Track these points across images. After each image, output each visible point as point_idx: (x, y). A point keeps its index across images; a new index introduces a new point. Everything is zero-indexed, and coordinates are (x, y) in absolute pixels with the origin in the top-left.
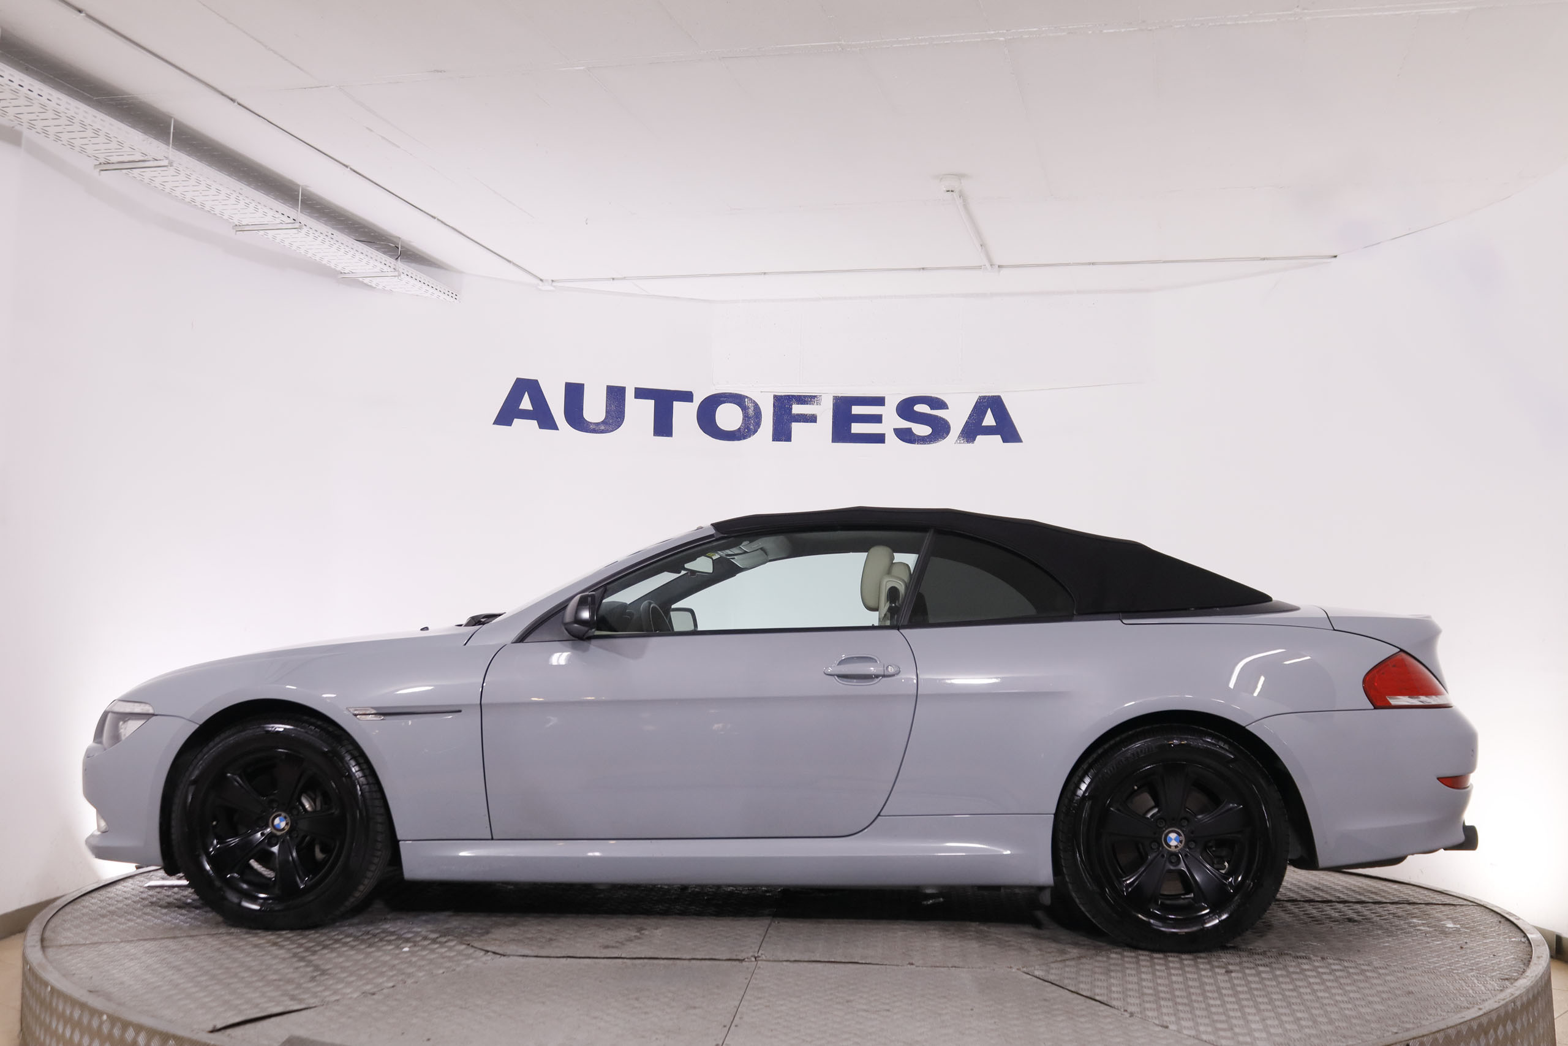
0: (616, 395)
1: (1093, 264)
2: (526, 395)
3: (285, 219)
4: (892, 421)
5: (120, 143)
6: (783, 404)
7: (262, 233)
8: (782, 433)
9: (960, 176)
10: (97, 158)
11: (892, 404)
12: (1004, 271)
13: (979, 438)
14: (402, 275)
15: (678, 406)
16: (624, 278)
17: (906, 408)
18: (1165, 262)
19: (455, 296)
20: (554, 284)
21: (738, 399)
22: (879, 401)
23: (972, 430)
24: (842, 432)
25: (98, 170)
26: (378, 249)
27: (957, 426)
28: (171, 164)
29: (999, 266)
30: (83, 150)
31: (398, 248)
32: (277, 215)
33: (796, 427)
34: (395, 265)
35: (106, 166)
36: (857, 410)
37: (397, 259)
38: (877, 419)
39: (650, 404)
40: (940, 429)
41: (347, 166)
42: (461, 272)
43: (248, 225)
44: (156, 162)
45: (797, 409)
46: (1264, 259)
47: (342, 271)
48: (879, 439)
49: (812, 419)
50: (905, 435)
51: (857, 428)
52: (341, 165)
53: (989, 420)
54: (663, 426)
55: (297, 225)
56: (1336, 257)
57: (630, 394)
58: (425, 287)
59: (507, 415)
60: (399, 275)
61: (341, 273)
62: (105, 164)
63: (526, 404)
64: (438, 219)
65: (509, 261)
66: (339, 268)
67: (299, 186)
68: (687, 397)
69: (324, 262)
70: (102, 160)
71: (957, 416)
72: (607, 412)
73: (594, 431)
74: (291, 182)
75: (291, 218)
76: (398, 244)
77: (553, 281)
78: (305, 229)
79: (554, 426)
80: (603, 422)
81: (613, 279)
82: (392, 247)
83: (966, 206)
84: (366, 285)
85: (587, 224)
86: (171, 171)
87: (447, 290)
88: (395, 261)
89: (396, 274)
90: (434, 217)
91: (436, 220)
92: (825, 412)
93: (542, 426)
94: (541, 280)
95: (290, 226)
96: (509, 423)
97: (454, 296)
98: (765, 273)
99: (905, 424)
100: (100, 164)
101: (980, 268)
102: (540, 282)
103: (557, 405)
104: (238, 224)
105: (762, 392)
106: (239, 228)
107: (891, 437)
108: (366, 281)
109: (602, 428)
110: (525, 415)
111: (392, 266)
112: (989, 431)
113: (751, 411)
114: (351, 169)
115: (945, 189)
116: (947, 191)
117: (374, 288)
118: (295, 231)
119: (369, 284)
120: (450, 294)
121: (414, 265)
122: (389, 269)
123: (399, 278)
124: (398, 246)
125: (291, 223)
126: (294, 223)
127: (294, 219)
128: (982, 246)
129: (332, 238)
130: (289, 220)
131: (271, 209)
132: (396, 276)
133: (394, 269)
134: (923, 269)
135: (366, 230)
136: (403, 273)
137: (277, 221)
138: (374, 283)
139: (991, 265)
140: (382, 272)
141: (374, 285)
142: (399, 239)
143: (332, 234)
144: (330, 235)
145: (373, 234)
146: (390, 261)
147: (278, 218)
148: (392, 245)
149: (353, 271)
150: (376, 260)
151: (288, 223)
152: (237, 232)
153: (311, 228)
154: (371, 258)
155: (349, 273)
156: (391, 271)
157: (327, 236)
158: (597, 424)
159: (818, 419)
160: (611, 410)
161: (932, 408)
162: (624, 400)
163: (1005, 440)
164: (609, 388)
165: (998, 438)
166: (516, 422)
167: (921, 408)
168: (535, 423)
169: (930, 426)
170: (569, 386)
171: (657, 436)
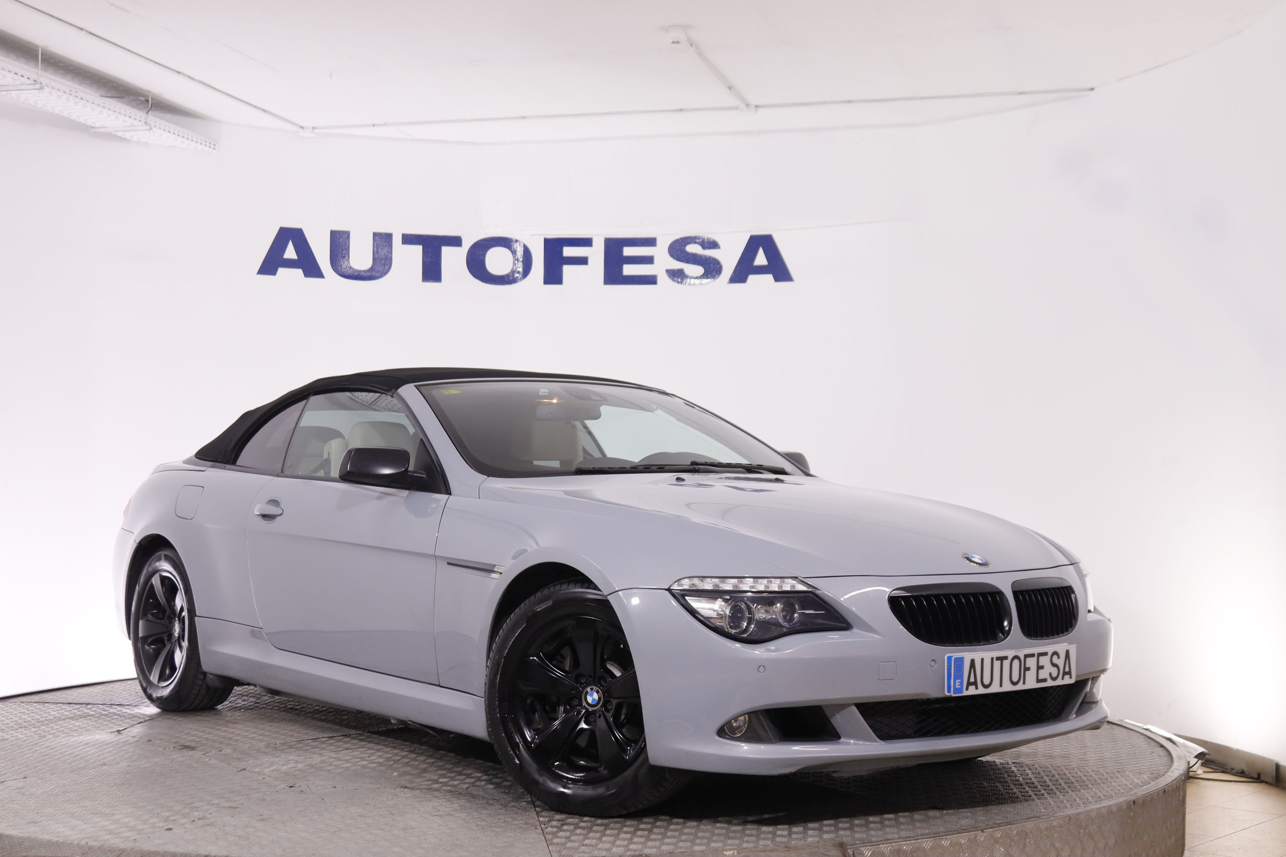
0: (383, 240)
1: (849, 102)
2: (290, 242)
3: (25, 80)
4: (663, 262)
6: (554, 247)
7: (4, 93)
8: (553, 276)
9: (685, 27)
11: (663, 245)
12: (760, 111)
13: (751, 278)
14: (154, 129)
15: (446, 251)
16: (385, 124)
17: (678, 250)
18: (922, 98)
19: (213, 145)
20: (315, 131)
21: (507, 243)
22: (650, 242)
23: (743, 271)
24: (613, 274)
26: (128, 104)
27: (729, 267)
29: (756, 106)
31: (148, 102)
32: (16, 77)
33: (567, 269)
34: (146, 119)
36: (628, 251)
37: (147, 113)
38: (649, 260)
39: (418, 250)
40: (712, 268)
41: (82, 29)
42: (219, 122)
45: (568, 252)
46: (1020, 93)
47: (94, 126)
48: (651, 280)
49: (583, 261)
50: (677, 275)
51: (629, 270)
52: (75, 28)
53: (761, 259)
54: (432, 271)
55: (38, 86)
56: (1092, 89)
57: (397, 240)
58: (180, 139)
59: (270, 265)
60: (151, 129)
61: (93, 127)
63: (290, 253)
64: (184, 75)
65: (264, 111)
66: (89, 123)
67: (38, 47)
68: (456, 241)
69: (73, 118)
71: (729, 257)
72: (374, 259)
73: (360, 278)
74: (30, 43)
75: (32, 79)
76: (148, 97)
77: (313, 128)
78: (47, 90)
79: (319, 274)
80: (372, 269)
81: (374, 125)
82: (143, 100)
84: (121, 138)
85: (331, 77)
87: (204, 140)
88: (145, 114)
89: (147, 127)
90: (178, 73)
92: (596, 254)
93: (307, 274)
94: (302, 127)
95: (31, 87)
96: (273, 272)
97: (212, 146)
98: (524, 117)
99: (677, 265)
101: (736, 108)
102: (301, 130)
103: (322, 253)
105: (532, 235)
107: (663, 278)
108: (120, 134)
109: (369, 274)
110: (290, 264)
111: (143, 120)
112: (761, 270)
113: (519, 256)
114: (87, 32)
115: (671, 40)
116: (673, 42)
117: (129, 140)
118: (38, 91)
119: (123, 137)
120: (208, 144)
121: (169, 116)
122: (140, 124)
123: (151, 131)
124: (147, 99)
125: (32, 84)
126: (35, 84)
127: (34, 81)
128: (730, 88)
129: (76, 97)
130: (31, 82)
131: (10, 71)
132: (146, 130)
133: (146, 123)
134: (681, 110)
135: (115, 85)
136: (155, 126)
137: (18, 83)
138: (128, 135)
139: (748, 105)
140: (133, 126)
141: (129, 138)
142: (149, 92)
143: (76, 92)
144: (73, 93)
145: (122, 88)
146: (140, 114)
147: (18, 80)
148: (143, 99)
149: (105, 126)
150: (125, 115)
151: (28, 84)
153: (53, 88)
154: (120, 113)
155: (100, 127)
156: (142, 125)
157: (70, 94)
158: (364, 271)
159: (590, 261)
160: (378, 257)
161: (704, 248)
162: (391, 246)
163: (777, 279)
164: (375, 234)
165: (769, 277)
166: (281, 271)
167: (692, 249)
168: (299, 272)
169: (702, 266)
170: (334, 234)
171: (426, 281)
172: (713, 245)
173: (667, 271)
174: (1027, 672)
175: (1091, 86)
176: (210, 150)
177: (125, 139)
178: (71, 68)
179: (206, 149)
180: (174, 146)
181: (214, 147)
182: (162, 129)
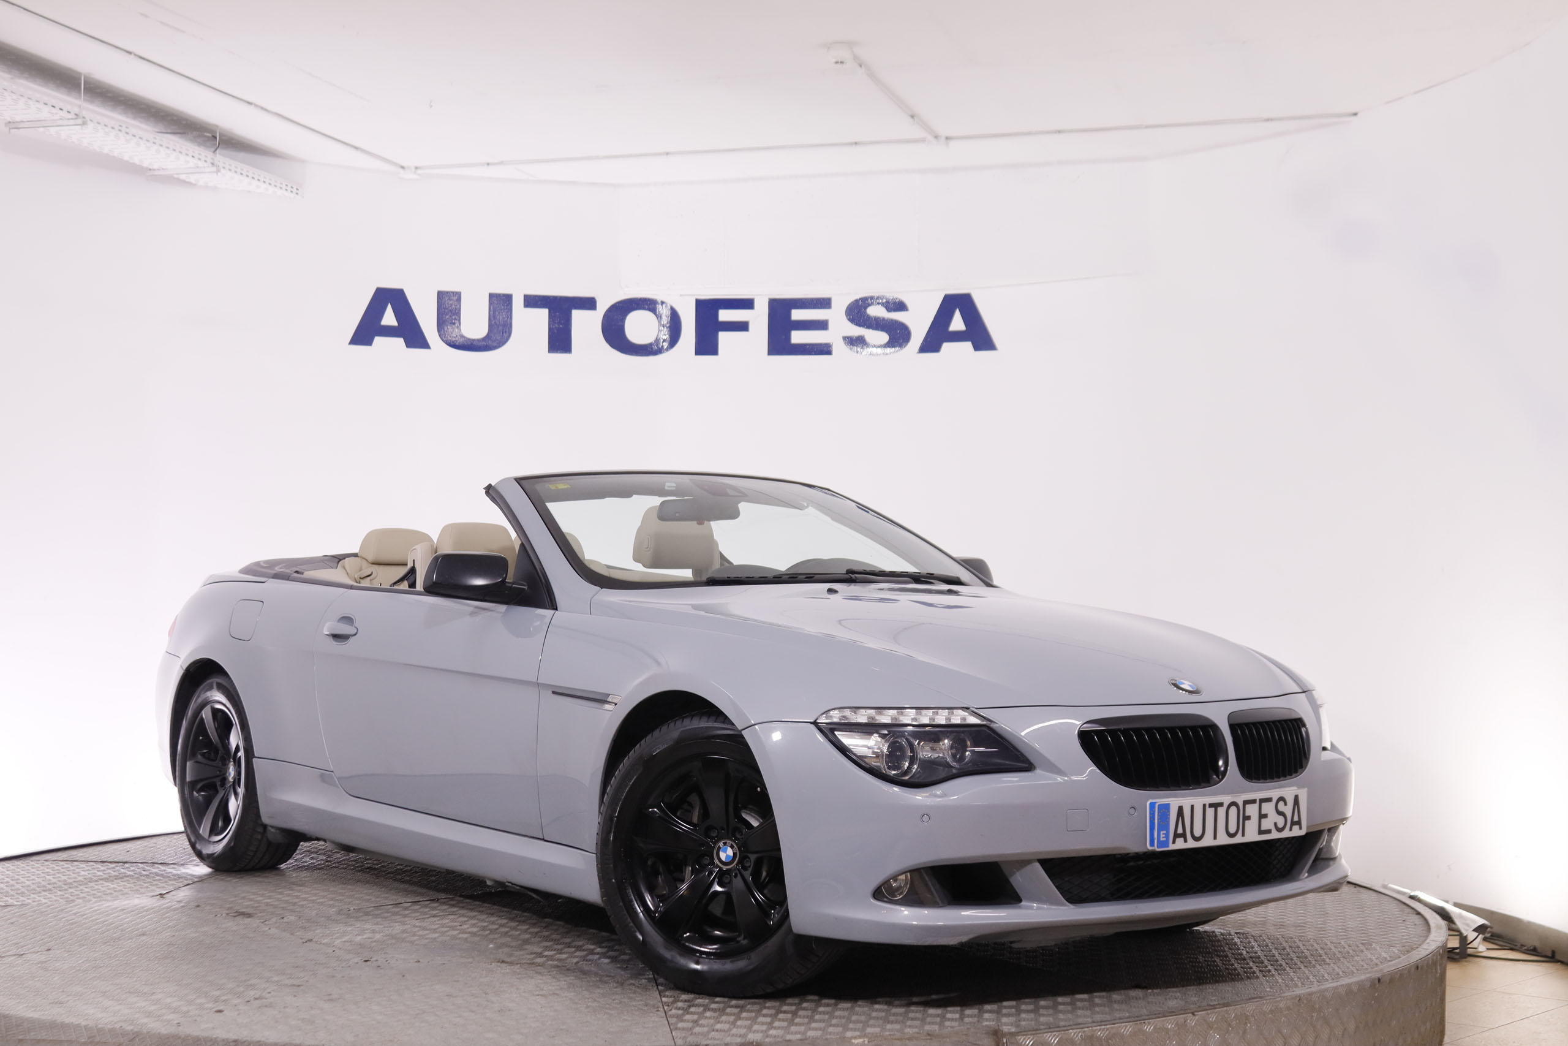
0: (500, 304)
2: (389, 306)
3: (64, 114)
4: (839, 326)
6: (707, 310)
7: (41, 129)
8: (706, 345)
9: (852, 44)
11: (840, 306)
12: (954, 143)
13: (946, 346)
14: (223, 171)
15: (578, 317)
16: (501, 163)
17: (857, 313)
19: (296, 190)
20: (419, 171)
22: (824, 303)
23: (937, 337)
24: (779, 343)
26: (194, 140)
27: (918, 335)
29: (947, 138)
31: (216, 138)
32: (54, 111)
33: (724, 337)
34: (212, 159)
36: (797, 315)
37: (214, 152)
38: (822, 325)
39: (544, 313)
40: (898, 335)
42: (302, 161)
43: (23, 122)
45: (725, 315)
47: (151, 168)
48: (824, 350)
49: (743, 326)
50: (855, 343)
51: (798, 337)
52: (122, 52)
53: (957, 323)
54: (560, 340)
55: (80, 121)
56: (1355, 114)
57: (518, 303)
58: (254, 183)
59: (366, 332)
60: (218, 171)
61: (150, 170)
63: (389, 318)
64: (256, 106)
65: (356, 148)
66: (145, 164)
67: (80, 74)
68: (588, 304)
69: (126, 158)
71: (919, 321)
72: (490, 326)
73: (474, 349)
74: (70, 70)
75: (73, 113)
76: (216, 132)
77: (416, 168)
78: (91, 125)
79: (423, 344)
80: (488, 337)
81: (488, 164)
82: (208, 137)
83: (872, 75)
84: (184, 182)
87: (284, 183)
88: (212, 154)
89: (214, 169)
90: (249, 103)
91: (253, 106)
92: (759, 319)
93: (410, 344)
94: (403, 167)
95: (72, 122)
96: (369, 342)
97: (294, 190)
98: (667, 154)
99: (856, 331)
101: (924, 140)
102: (401, 171)
103: (426, 317)
104: (10, 120)
105: (681, 295)
106: (12, 125)
107: (838, 347)
108: (183, 177)
109: (485, 344)
110: (389, 332)
111: (209, 160)
112: (957, 337)
113: (665, 320)
114: (137, 56)
115: (834, 60)
116: (839, 62)
117: (195, 185)
118: (79, 127)
119: (187, 180)
120: (289, 188)
121: (242, 155)
122: (205, 164)
123: (219, 174)
124: (215, 135)
125: (72, 119)
126: (76, 119)
127: (76, 115)
129: (127, 133)
130: (69, 116)
131: (46, 104)
132: (214, 172)
133: (212, 164)
134: (860, 143)
135: (175, 118)
136: (224, 168)
137: (58, 117)
138: (192, 179)
139: (936, 137)
140: (198, 167)
141: (193, 182)
142: (217, 126)
143: (127, 128)
144: (125, 129)
145: (184, 122)
146: (206, 153)
147: (56, 114)
148: (208, 134)
149: (164, 167)
150: (187, 155)
151: (69, 119)
152: (11, 130)
153: (99, 123)
154: (180, 152)
155: (158, 170)
156: (208, 167)
157: (120, 130)
158: (478, 340)
159: (751, 327)
160: (495, 323)
161: (889, 310)
162: (510, 310)
163: (977, 348)
164: (491, 296)
165: (968, 345)
166: (378, 340)
167: (876, 311)
168: (400, 341)
169: (886, 332)
170: (441, 295)
171: (553, 352)
172: (900, 306)
173: (845, 338)
174: (1246, 822)
175: (1354, 111)
176: (292, 195)
177: (190, 183)
178: (123, 99)
179: (287, 194)
182: (233, 170)
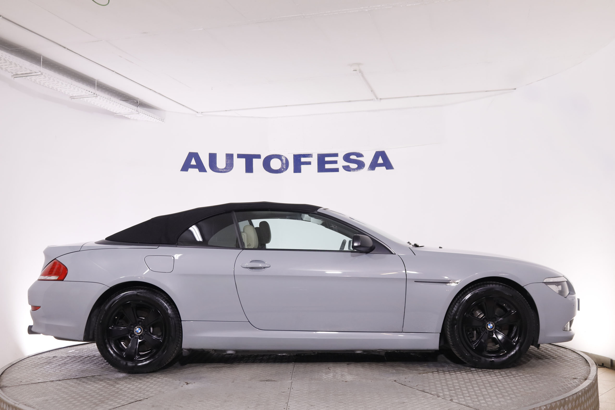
0: (230, 157)
1: (418, 96)
3: (90, 93)
4: (341, 163)
5: (21, 67)
6: (297, 158)
7: (82, 99)
8: (297, 170)
9: (359, 64)
10: (12, 73)
11: (341, 156)
12: (382, 101)
13: (377, 168)
14: (140, 113)
15: (255, 161)
16: (230, 110)
17: (347, 158)
20: (203, 114)
21: (279, 157)
22: (336, 155)
23: (374, 165)
24: (321, 168)
25: (13, 78)
26: (130, 103)
27: (368, 164)
28: (42, 74)
29: (380, 99)
30: (6, 70)
31: (138, 102)
32: (87, 92)
33: (303, 167)
34: (137, 109)
35: (16, 76)
36: (327, 159)
37: (138, 106)
38: (335, 162)
39: (243, 160)
40: (361, 165)
41: (113, 71)
42: (165, 111)
43: (76, 96)
44: (36, 73)
45: (303, 160)
46: (486, 91)
47: (116, 113)
48: (337, 170)
49: (309, 163)
50: (347, 168)
51: (327, 166)
52: (111, 71)
53: (380, 161)
54: (249, 169)
55: (95, 95)
56: (515, 89)
57: (235, 157)
58: (150, 117)
59: (186, 167)
62: (16, 75)
63: (193, 162)
64: (153, 90)
65: (183, 106)
66: (114, 112)
67: (95, 80)
68: (258, 156)
69: (108, 109)
70: (14, 74)
71: (367, 160)
72: (226, 164)
73: (221, 172)
74: (92, 78)
77: (202, 112)
78: (99, 97)
79: (205, 171)
80: (225, 168)
81: (226, 111)
83: (363, 76)
84: (126, 118)
85: (212, 89)
86: (43, 76)
87: (159, 118)
89: (137, 113)
90: (151, 90)
92: (314, 161)
93: (200, 171)
94: (197, 112)
95: (93, 96)
96: (187, 170)
97: (162, 120)
98: (286, 106)
99: (347, 164)
100: (14, 75)
101: (372, 100)
102: (197, 113)
103: (206, 162)
104: (72, 96)
105: (289, 153)
106: (72, 97)
107: (341, 170)
108: (126, 116)
109: (225, 170)
110: (193, 167)
111: (136, 110)
112: (380, 165)
113: (284, 161)
114: (115, 72)
115: (353, 70)
116: (354, 70)
117: (130, 119)
118: (95, 98)
120: (160, 119)
121: (145, 109)
122: (135, 111)
123: (139, 114)
124: (138, 101)
125: (93, 95)
126: (94, 95)
127: (94, 93)
128: (372, 91)
129: (110, 100)
130: (92, 94)
131: (84, 89)
132: (137, 114)
133: (137, 111)
134: (350, 101)
135: (125, 96)
136: (140, 112)
137: (87, 94)
138: (129, 116)
139: (377, 99)
140: (132, 112)
141: (130, 118)
142: (138, 98)
143: (110, 98)
144: (109, 99)
145: (127, 97)
146: (135, 108)
147: (87, 93)
148: (136, 101)
149: (120, 112)
150: (129, 108)
151: (92, 95)
152: (72, 99)
153: (101, 96)
154: (127, 107)
155: (119, 113)
156: (136, 112)
157: (108, 99)
158: (223, 169)
159: (312, 163)
160: (228, 163)
161: (357, 157)
162: (233, 159)
163: (387, 169)
164: (226, 154)
165: (384, 168)
166: (190, 170)
167: (353, 157)
168: (197, 170)
169: (357, 164)
170: (210, 155)
171: (247, 173)
173: (342, 166)
175: (515, 88)
176: (162, 122)
177: (128, 118)
178: (108, 89)
179: (160, 121)
180: (147, 121)
181: (163, 121)
182: (143, 113)
